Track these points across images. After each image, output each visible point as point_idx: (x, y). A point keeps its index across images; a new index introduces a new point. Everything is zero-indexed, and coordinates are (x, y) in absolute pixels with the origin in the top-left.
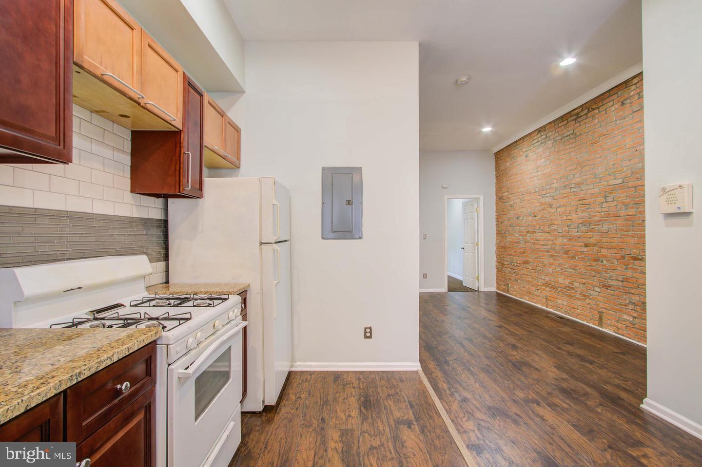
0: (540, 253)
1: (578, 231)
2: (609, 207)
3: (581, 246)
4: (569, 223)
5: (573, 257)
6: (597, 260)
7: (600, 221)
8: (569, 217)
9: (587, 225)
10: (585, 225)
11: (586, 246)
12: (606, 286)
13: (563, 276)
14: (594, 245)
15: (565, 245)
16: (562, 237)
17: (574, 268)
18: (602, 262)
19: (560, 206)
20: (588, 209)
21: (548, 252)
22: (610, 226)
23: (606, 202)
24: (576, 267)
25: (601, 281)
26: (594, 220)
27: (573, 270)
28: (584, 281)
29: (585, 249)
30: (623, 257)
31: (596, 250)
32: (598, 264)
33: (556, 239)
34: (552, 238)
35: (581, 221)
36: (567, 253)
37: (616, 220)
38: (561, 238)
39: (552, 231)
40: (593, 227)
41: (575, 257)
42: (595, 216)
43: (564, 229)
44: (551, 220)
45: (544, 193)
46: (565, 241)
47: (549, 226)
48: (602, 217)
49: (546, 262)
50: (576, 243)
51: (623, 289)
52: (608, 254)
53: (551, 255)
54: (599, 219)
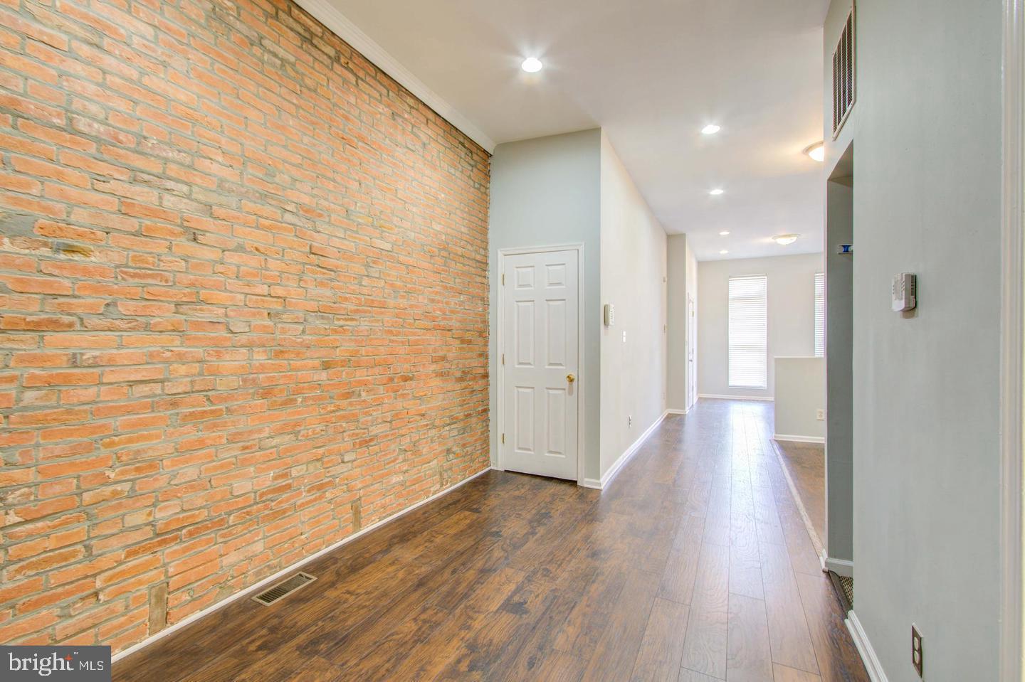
0: (117, 422)
1: (304, 331)
2: (373, 287)
3: (314, 368)
4: (276, 306)
5: (289, 402)
6: (348, 395)
7: (357, 311)
8: (279, 291)
9: (328, 318)
10: (323, 318)
11: (327, 366)
12: (366, 442)
13: (252, 469)
14: (345, 363)
15: (262, 368)
16: (250, 346)
17: (292, 428)
18: (360, 395)
19: (240, 249)
20: (331, 280)
21: (174, 404)
22: (373, 324)
23: (367, 276)
24: (298, 424)
25: (357, 435)
26: (345, 309)
27: (287, 438)
28: (321, 451)
29: (324, 375)
30: (391, 379)
31: (347, 373)
32: (351, 404)
33: (218, 354)
34: (199, 352)
35: (313, 305)
36: (267, 393)
37: (382, 313)
38: (244, 350)
39: (198, 325)
40: (342, 323)
41: (293, 401)
42: (346, 299)
43: (257, 322)
44: (192, 285)
45: (155, 171)
46: (260, 357)
47: (177, 305)
48: (360, 305)
49: (158, 446)
50: (299, 363)
51: (392, 434)
52: (369, 378)
53: (191, 414)
54: (356, 308)
